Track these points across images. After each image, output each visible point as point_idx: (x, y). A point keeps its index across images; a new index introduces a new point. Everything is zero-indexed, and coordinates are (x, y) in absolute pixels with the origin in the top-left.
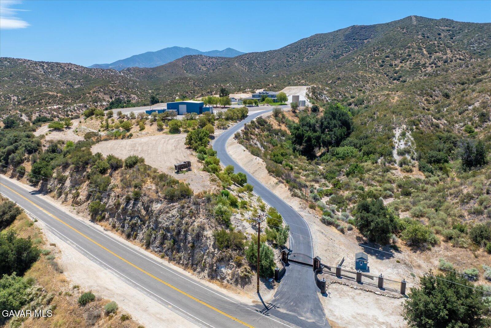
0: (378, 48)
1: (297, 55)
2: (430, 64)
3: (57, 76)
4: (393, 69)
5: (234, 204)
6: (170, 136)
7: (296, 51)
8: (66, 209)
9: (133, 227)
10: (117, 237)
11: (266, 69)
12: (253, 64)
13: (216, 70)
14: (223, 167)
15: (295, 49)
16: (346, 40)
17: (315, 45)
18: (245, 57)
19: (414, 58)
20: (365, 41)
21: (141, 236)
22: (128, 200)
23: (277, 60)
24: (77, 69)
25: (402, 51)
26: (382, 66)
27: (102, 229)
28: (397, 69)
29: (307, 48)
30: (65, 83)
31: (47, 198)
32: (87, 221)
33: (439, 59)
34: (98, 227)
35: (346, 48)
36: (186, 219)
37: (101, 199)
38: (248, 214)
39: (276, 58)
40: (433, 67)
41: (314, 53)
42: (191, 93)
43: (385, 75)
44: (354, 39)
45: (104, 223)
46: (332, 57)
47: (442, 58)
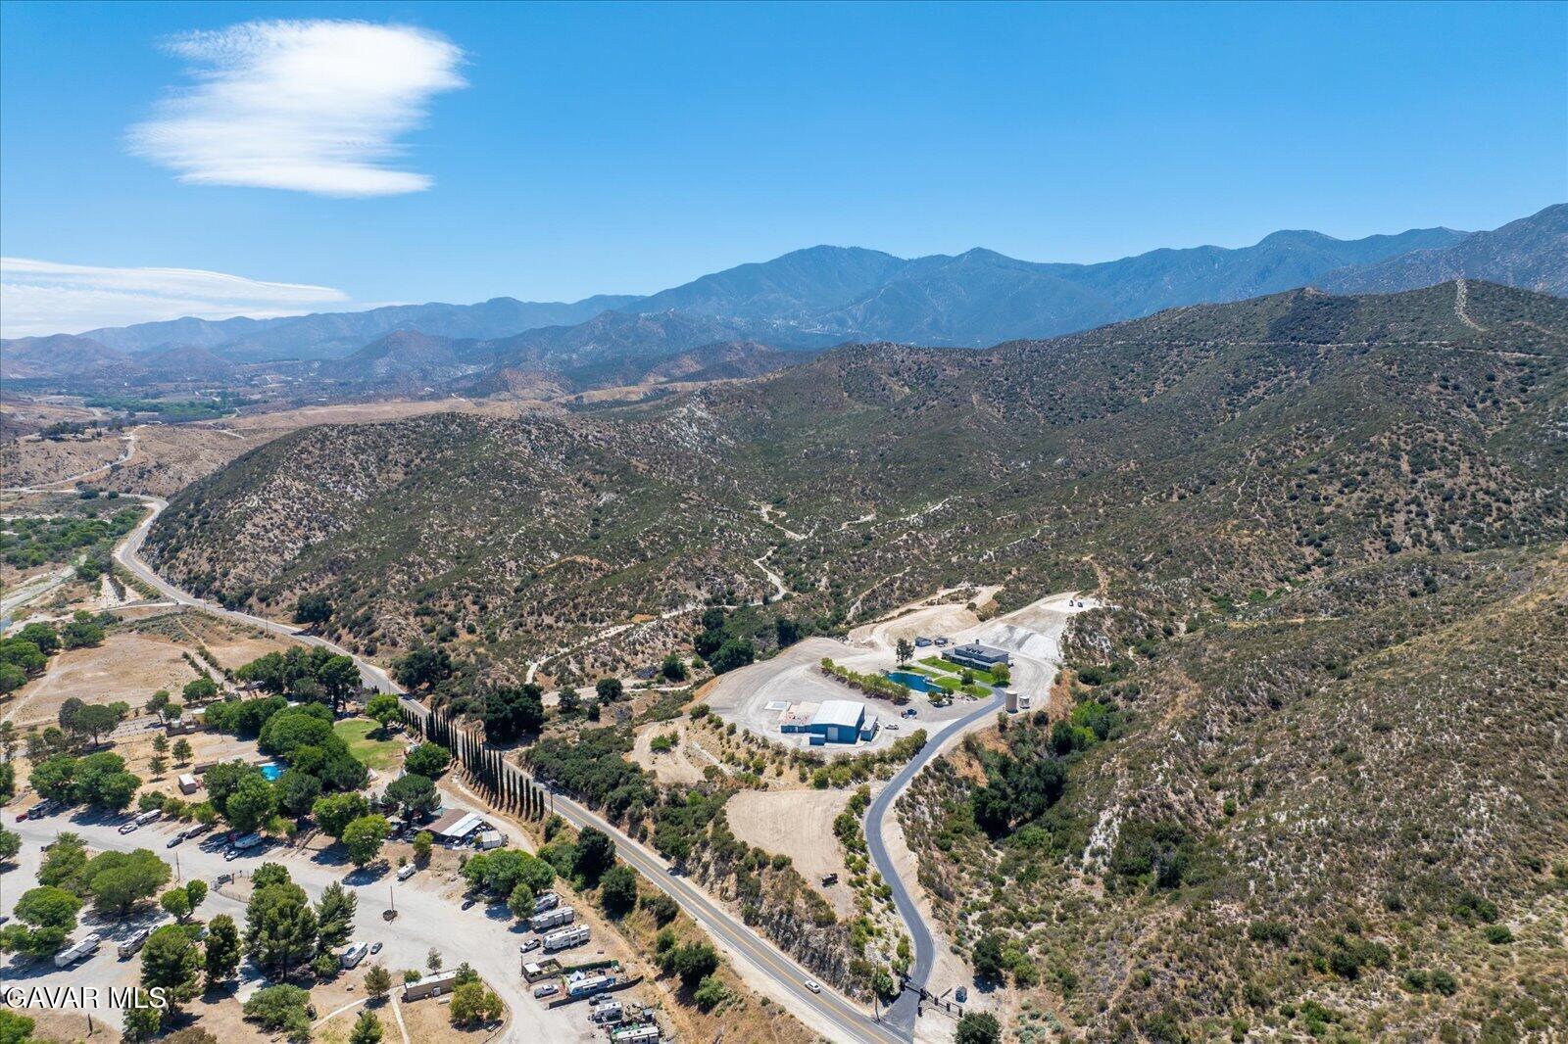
0: (1308, 430)
1: (1139, 367)
2: (1407, 504)
3: (560, 457)
4: (1317, 510)
5: (870, 933)
6: (816, 792)
7: (1137, 356)
8: (715, 903)
9: (787, 940)
10: (775, 949)
11: (1052, 409)
12: (1018, 397)
13: (924, 408)
14: (873, 868)
15: (1135, 350)
16: (1271, 338)
17: (1191, 340)
18: (998, 375)
19: (1373, 483)
20: (1322, 348)
21: (793, 949)
22: (781, 913)
23: (1086, 383)
24: (599, 435)
25: (1352, 457)
26: (1293, 498)
27: (757, 935)
28: (1327, 510)
29: (1170, 347)
30: (579, 480)
31: (687, 881)
32: (740, 922)
33: (1435, 487)
34: (754, 932)
35: (1267, 364)
36: (830, 946)
37: (753, 904)
38: (882, 942)
39: (1083, 377)
40: (1411, 512)
41: (1185, 366)
42: (853, 562)
43: (1294, 526)
44: (1293, 339)
45: (757, 928)
46: (1227, 389)
47: (1443, 486)
